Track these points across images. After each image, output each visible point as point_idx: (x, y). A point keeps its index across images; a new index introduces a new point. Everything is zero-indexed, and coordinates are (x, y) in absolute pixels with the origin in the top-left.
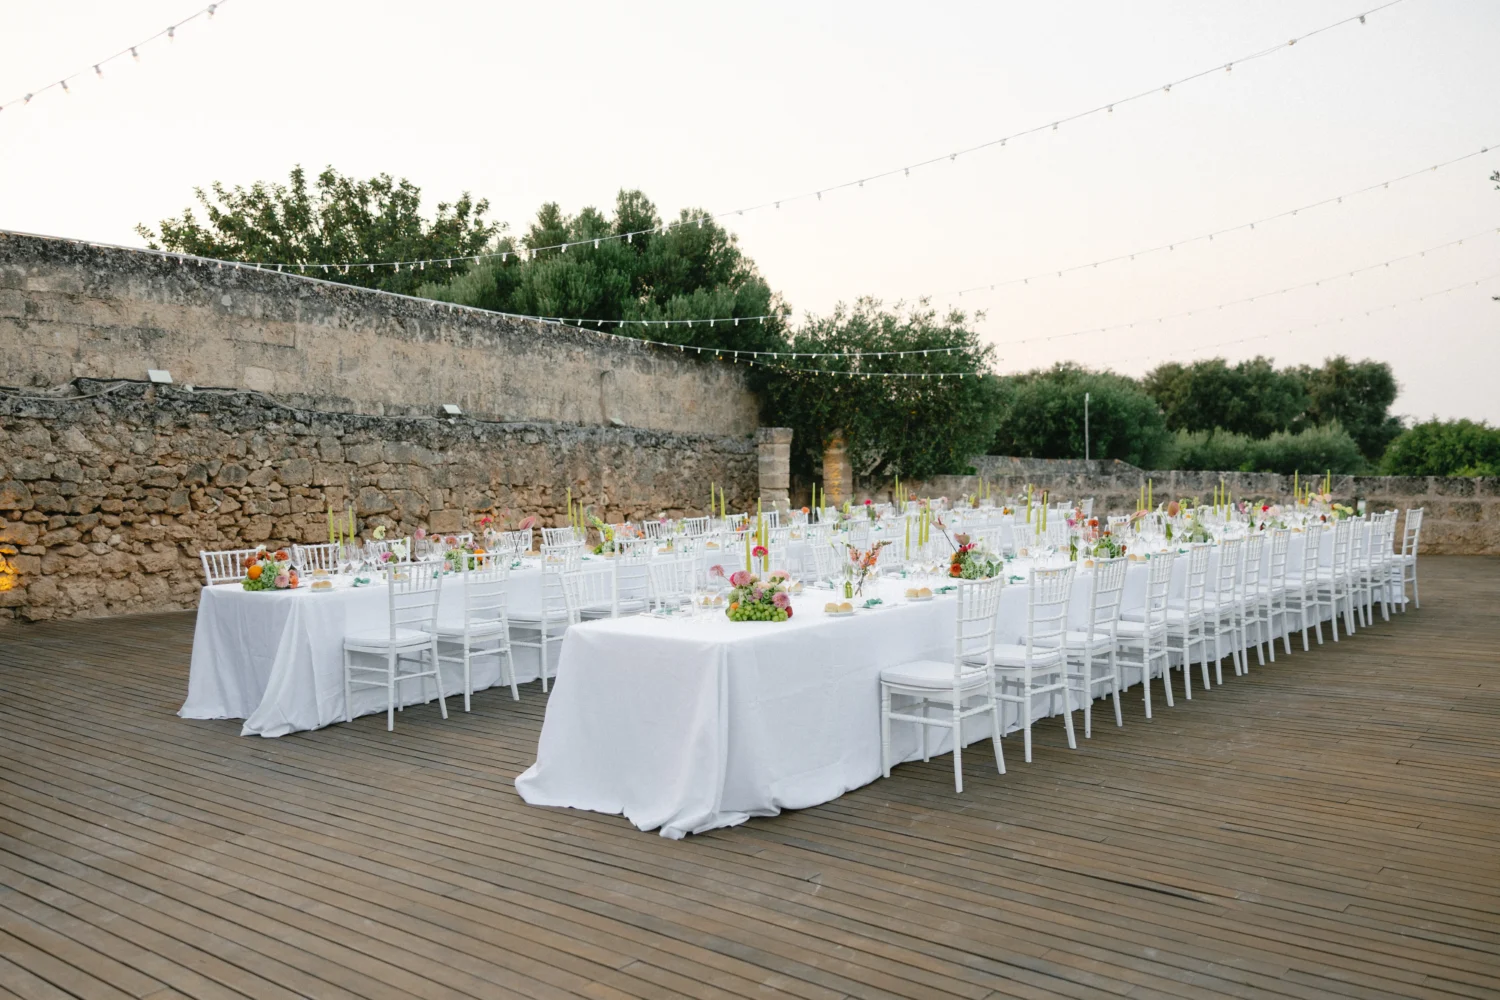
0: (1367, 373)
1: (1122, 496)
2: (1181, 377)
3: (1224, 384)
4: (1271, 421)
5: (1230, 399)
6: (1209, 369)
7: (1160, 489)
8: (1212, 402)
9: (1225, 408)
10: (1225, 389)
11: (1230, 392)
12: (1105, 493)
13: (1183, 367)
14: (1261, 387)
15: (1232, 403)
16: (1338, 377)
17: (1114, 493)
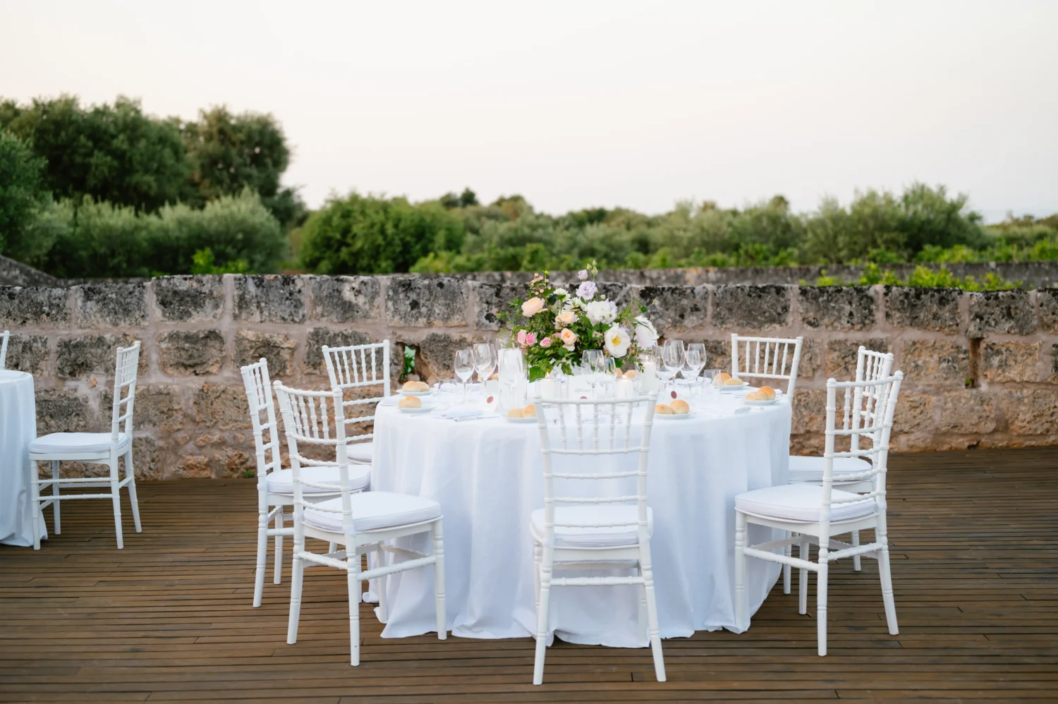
0: (255, 127)
1: (101, 340)
2: (17, 119)
3: (79, 131)
4: (150, 187)
5: (90, 155)
6: (58, 109)
7: (199, 321)
8: (65, 158)
9: (86, 168)
10: (82, 139)
11: (90, 144)
12: (55, 334)
13: (18, 106)
14: (132, 141)
15: (93, 160)
16: (221, 132)
17: (77, 333)
